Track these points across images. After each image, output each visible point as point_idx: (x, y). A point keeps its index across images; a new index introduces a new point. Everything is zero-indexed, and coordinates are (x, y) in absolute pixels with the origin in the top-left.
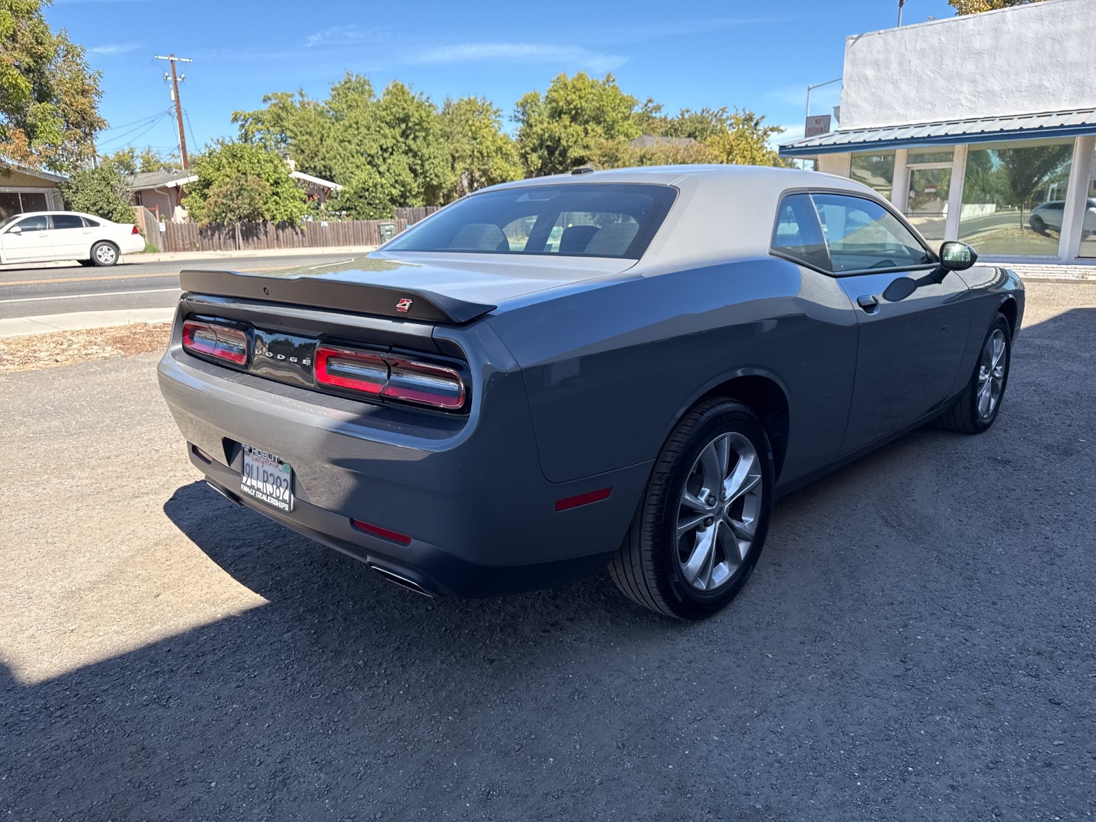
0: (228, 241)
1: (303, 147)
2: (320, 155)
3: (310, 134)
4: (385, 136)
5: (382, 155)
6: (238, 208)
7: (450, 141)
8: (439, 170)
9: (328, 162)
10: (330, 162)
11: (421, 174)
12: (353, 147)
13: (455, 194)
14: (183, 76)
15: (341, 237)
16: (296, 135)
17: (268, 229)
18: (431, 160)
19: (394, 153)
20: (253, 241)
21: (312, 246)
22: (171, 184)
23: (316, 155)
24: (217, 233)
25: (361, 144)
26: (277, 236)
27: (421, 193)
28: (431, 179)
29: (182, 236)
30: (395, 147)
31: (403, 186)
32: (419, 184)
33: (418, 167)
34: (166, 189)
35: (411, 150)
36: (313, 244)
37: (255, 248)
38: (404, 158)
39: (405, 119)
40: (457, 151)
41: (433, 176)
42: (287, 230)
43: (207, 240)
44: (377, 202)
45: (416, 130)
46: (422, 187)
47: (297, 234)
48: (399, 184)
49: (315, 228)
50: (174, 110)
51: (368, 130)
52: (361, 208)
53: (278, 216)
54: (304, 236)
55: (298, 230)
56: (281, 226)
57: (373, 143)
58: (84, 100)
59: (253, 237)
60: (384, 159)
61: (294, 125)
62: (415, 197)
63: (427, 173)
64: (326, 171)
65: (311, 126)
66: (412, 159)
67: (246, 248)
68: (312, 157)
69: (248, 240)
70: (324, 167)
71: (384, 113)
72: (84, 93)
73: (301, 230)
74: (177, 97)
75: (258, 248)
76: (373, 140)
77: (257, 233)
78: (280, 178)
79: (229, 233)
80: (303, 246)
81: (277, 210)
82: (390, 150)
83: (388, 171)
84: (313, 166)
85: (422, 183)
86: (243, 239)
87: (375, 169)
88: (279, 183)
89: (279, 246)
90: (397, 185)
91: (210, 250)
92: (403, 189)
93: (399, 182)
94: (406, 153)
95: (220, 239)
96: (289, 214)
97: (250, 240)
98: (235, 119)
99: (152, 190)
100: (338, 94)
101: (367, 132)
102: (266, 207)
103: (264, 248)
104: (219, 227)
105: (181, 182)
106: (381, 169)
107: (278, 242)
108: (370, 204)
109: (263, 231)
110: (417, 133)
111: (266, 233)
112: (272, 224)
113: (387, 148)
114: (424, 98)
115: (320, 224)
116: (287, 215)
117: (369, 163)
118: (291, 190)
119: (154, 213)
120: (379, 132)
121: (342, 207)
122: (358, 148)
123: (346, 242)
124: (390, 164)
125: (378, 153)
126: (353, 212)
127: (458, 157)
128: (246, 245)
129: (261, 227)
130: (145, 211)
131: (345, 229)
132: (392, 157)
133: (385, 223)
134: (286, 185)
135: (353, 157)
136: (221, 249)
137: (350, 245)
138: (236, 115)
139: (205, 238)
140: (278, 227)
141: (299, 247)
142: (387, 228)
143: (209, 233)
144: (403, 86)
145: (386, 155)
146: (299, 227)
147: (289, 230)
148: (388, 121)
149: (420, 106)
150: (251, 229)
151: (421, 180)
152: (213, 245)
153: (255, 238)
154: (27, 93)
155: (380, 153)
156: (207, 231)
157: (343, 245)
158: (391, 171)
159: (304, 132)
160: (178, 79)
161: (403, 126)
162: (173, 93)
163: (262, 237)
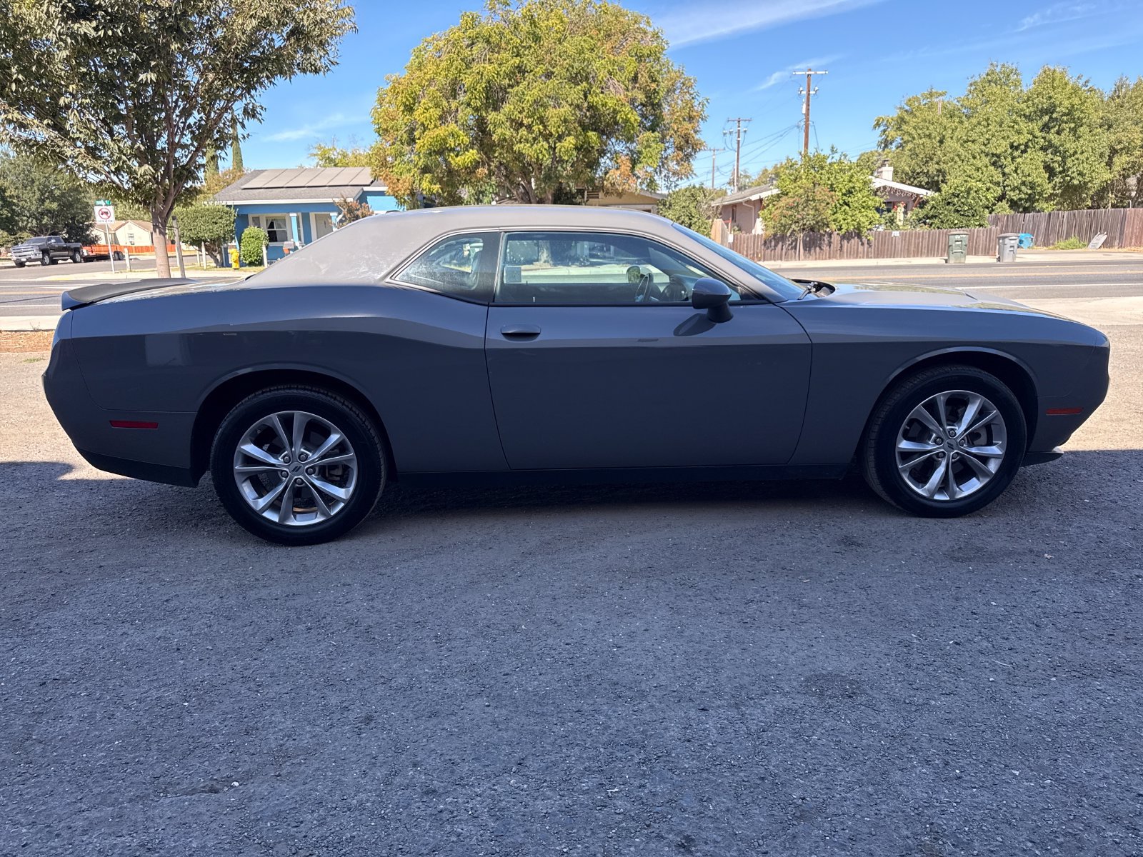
0: (790, 252)
1: (918, 151)
2: (935, 159)
3: (929, 136)
4: (1019, 132)
5: (1011, 154)
6: (803, 219)
7: (1111, 130)
8: (1085, 168)
9: (943, 166)
10: (945, 166)
11: (1060, 172)
12: (976, 148)
13: (1110, 195)
14: (817, 88)
15: (912, 248)
16: (914, 138)
17: (832, 240)
18: (1076, 156)
19: (1029, 150)
20: (815, 251)
21: (878, 258)
22: (755, 198)
23: (932, 159)
24: (780, 243)
25: (989, 143)
26: (841, 247)
27: (1056, 195)
28: (1073, 178)
29: (747, 247)
30: (1030, 144)
31: (1032, 188)
32: (1055, 185)
33: (1056, 165)
34: (749, 202)
35: (1051, 145)
36: (879, 254)
37: (816, 259)
38: (1041, 156)
39: (1050, 111)
40: (1120, 142)
41: (1075, 175)
42: (852, 240)
43: (769, 251)
44: (966, 208)
45: (1063, 122)
46: (1060, 188)
47: (863, 244)
48: (1026, 186)
49: (883, 239)
50: (803, 123)
51: (1001, 126)
52: (946, 216)
53: (844, 227)
54: (870, 246)
55: (865, 240)
56: (847, 237)
57: (1002, 141)
58: (690, 126)
59: (815, 248)
60: (1013, 159)
61: (914, 128)
62: (1048, 200)
63: (1068, 171)
64: (938, 176)
65: (931, 127)
66: (1050, 156)
67: (805, 258)
68: (927, 162)
69: (810, 250)
70: (938, 171)
71: (1024, 106)
72: (691, 118)
73: (869, 240)
74: (808, 110)
75: (819, 259)
76: (1003, 138)
77: (821, 243)
78: (854, 188)
79: (792, 244)
80: (868, 257)
81: (844, 220)
82: (1023, 147)
83: (1016, 171)
84: (926, 171)
85: (1060, 183)
86: (805, 250)
87: (999, 170)
88: (851, 193)
89: (841, 257)
90: (1023, 188)
91: (771, 260)
92: (1029, 192)
93: (1027, 183)
94: (1044, 149)
95: (782, 249)
96: (855, 223)
97: (812, 251)
98: (878, 125)
99: (741, 203)
100: (978, 88)
101: (999, 129)
102: (834, 217)
103: (826, 259)
104: (783, 238)
105: (764, 195)
106: (1006, 170)
107: (841, 253)
108: (958, 211)
109: (826, 242)
110: (1064, 125)
111: (830, 243)
112: (838, 234)
113: (1019, 145)
114: (1082, 82)
115: (890, 234)
116: (853, 225)
117: (994, 164)
118: (864, 199)
119: (727, 224)
120: (1013, 127)
121: (926, 215)
122: (983, 147)
123: (918, 253)
124: (1019, 164)
125: (1006, 151)
126: (936, 221)
127: (1122, 149)
128: (808, 255)
129: (826, 238)
130: (722, 225)
131: (919, 238)
132: (1025, 155)
133: (955, 233)
134: (859, 195)
135: (974, 158)
136: (781, 260)
137: (921, 256)
138: (879, 121)
139: (768, 248)
140: (843, 237)
141: (863, 258)
142: (958, 237)
143: (773, 243)
144: (1054, 71)
145: (1016, 154)
146: (866, 237)
147: (855, 241)
148: (1028, 114)
149: (1075, 91)
150: (814, 238)
151: (1058, 180)
152: (774, 256)
153: (818, 249)
154: (635, 125)
155: (1010, 151)
156: (771, 241)
157: (914, 256)
158: (1019, 171)
159: (922, 135)
160: (812, 92)
161: (1046, 118)
162: (804, 106)
163: (825, 248)
